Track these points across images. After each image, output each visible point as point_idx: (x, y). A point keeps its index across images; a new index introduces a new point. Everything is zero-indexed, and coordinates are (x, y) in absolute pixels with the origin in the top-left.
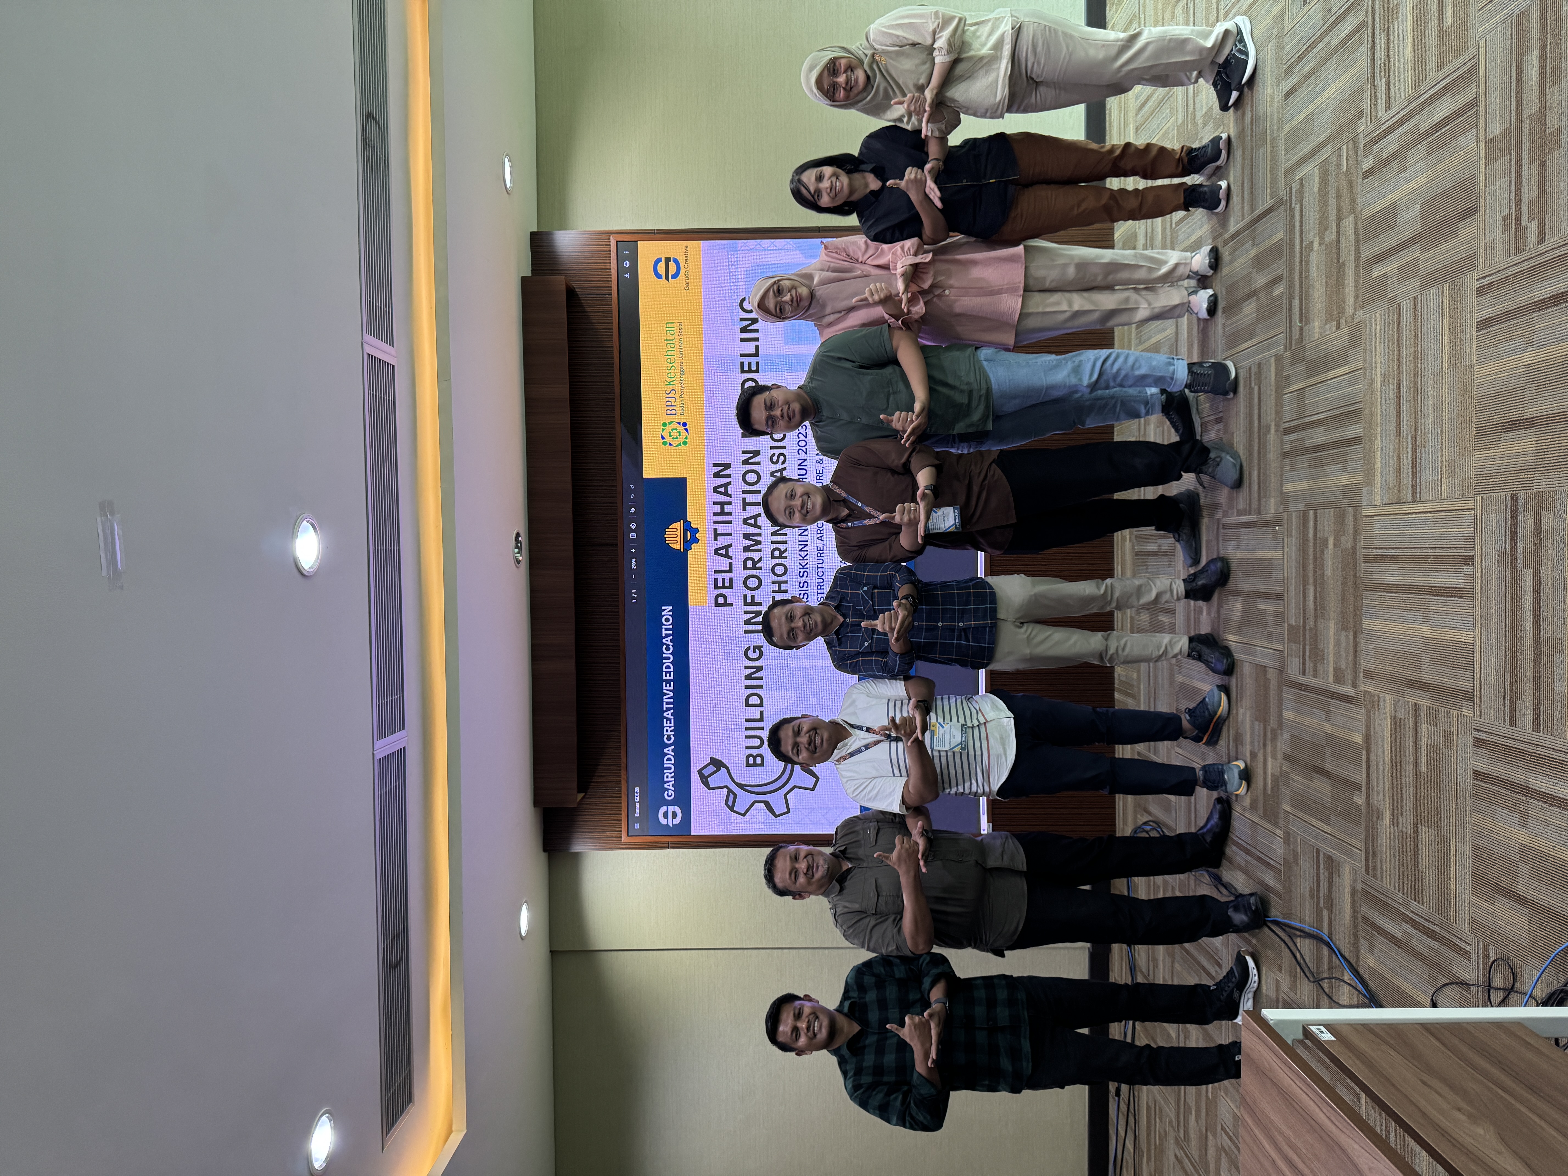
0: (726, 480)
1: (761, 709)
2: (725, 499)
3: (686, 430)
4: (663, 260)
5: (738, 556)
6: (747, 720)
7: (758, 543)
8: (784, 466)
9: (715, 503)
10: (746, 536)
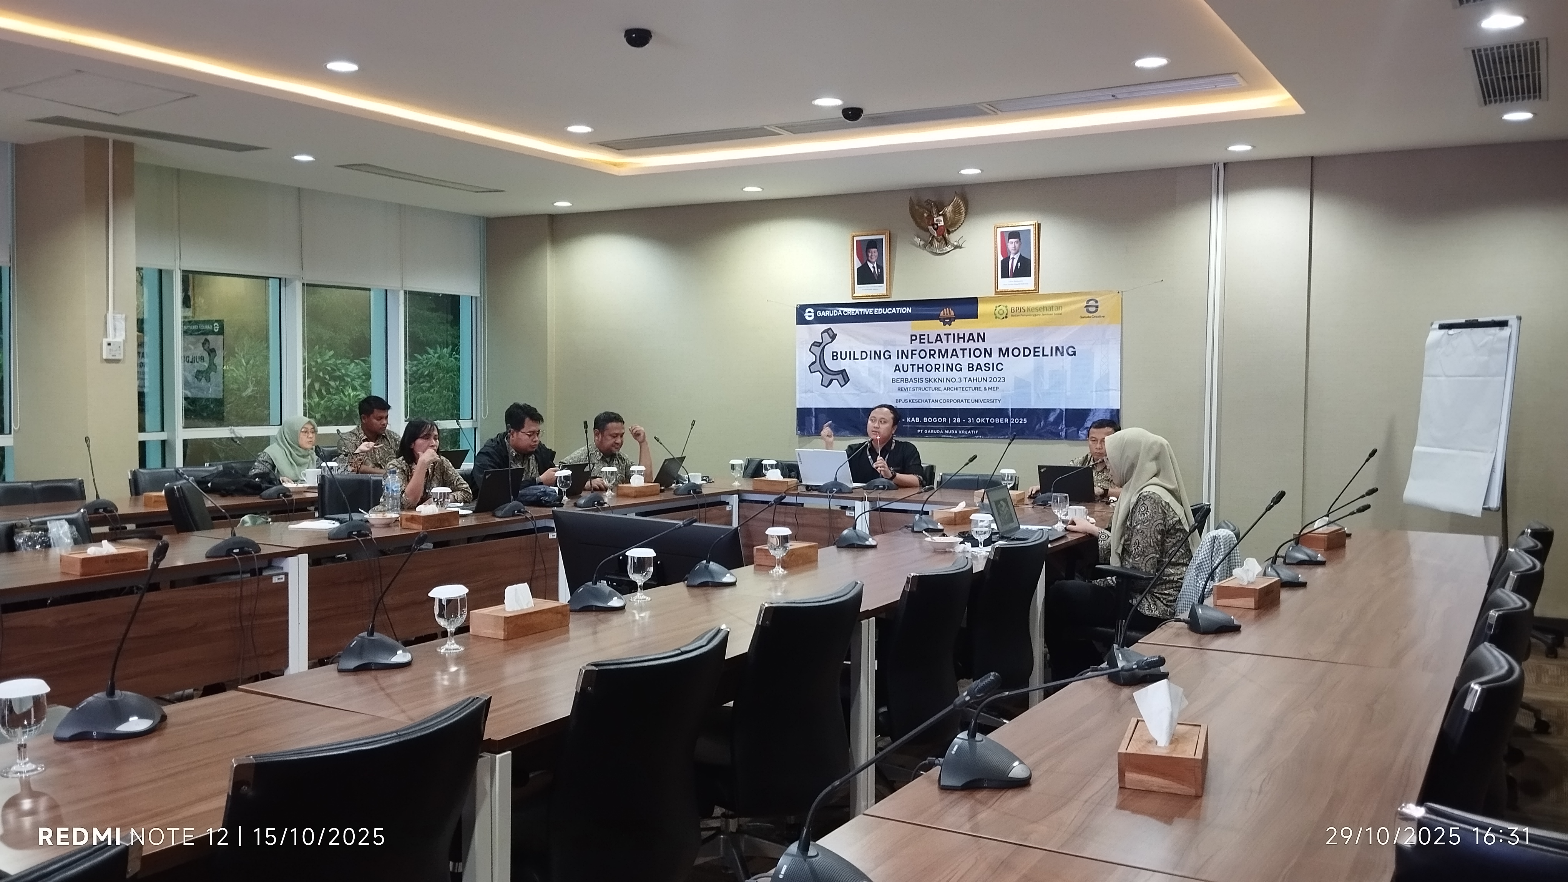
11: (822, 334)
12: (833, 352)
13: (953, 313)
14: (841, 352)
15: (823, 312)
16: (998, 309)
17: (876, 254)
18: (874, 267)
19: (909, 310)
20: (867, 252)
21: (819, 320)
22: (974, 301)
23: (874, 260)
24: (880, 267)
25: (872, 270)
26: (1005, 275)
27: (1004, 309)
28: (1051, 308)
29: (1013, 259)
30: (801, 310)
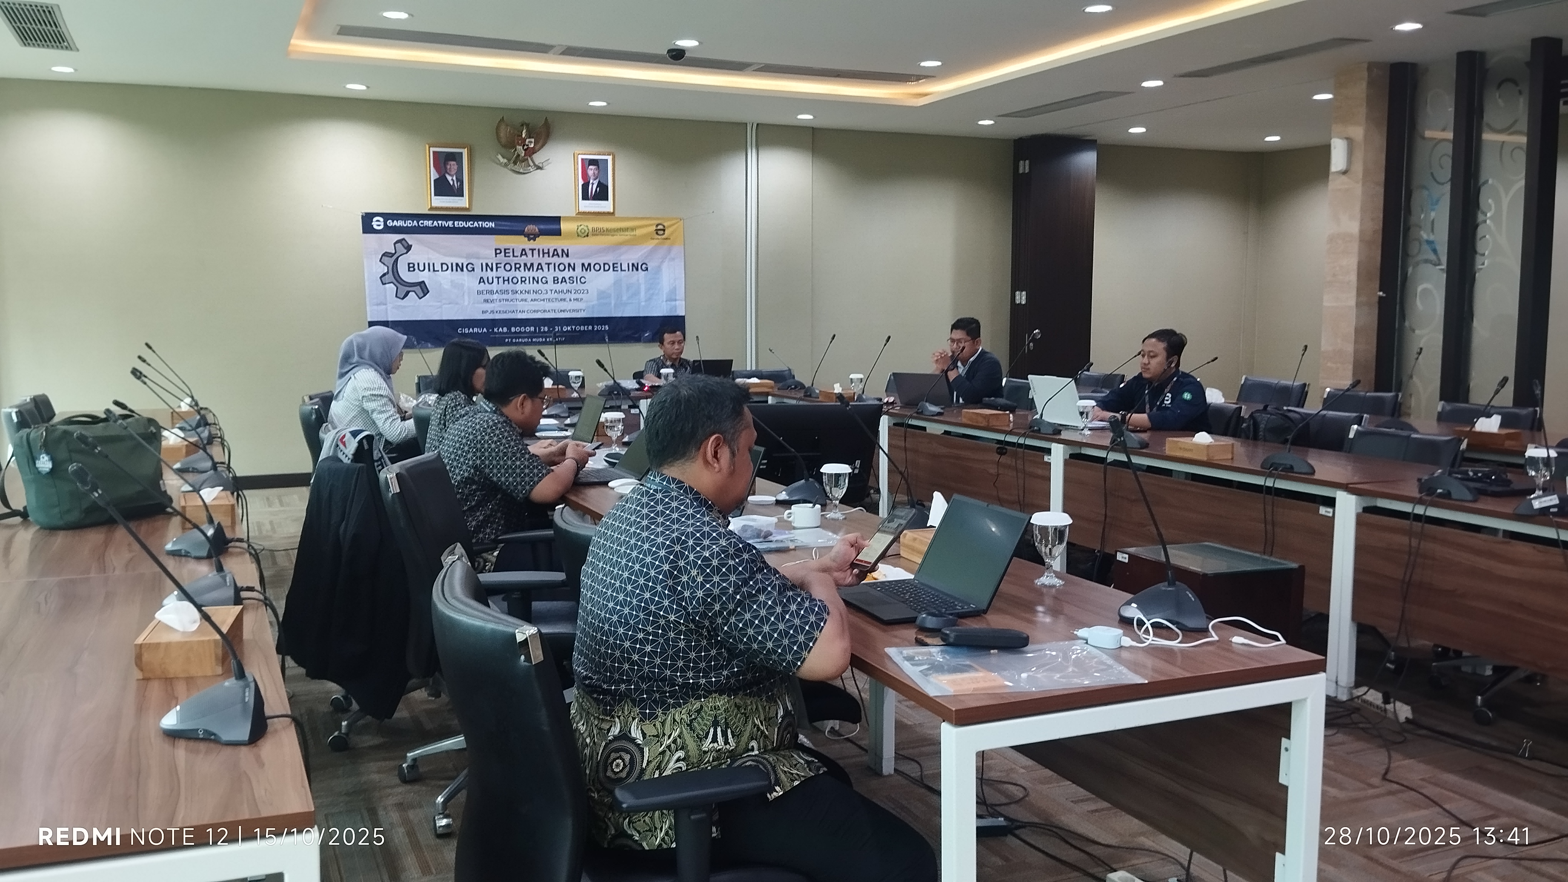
11: (395, 244)
12: (409, 264)
13: (537, 230)
14: (418, 264)
15: (395, 221)
16: (580, 228)
17: (456, 167)
18: (452, 180)
19: (491, 225)
20: (445, 164)
21: (387, 230)
22: (557, 220)
23: (453, 173)
24: (460, 180)
25: (451, 183)
26: (585, 197)
27: (586, 228)
28: (626, 229)
29: (593, 184)
30: (367, 219)
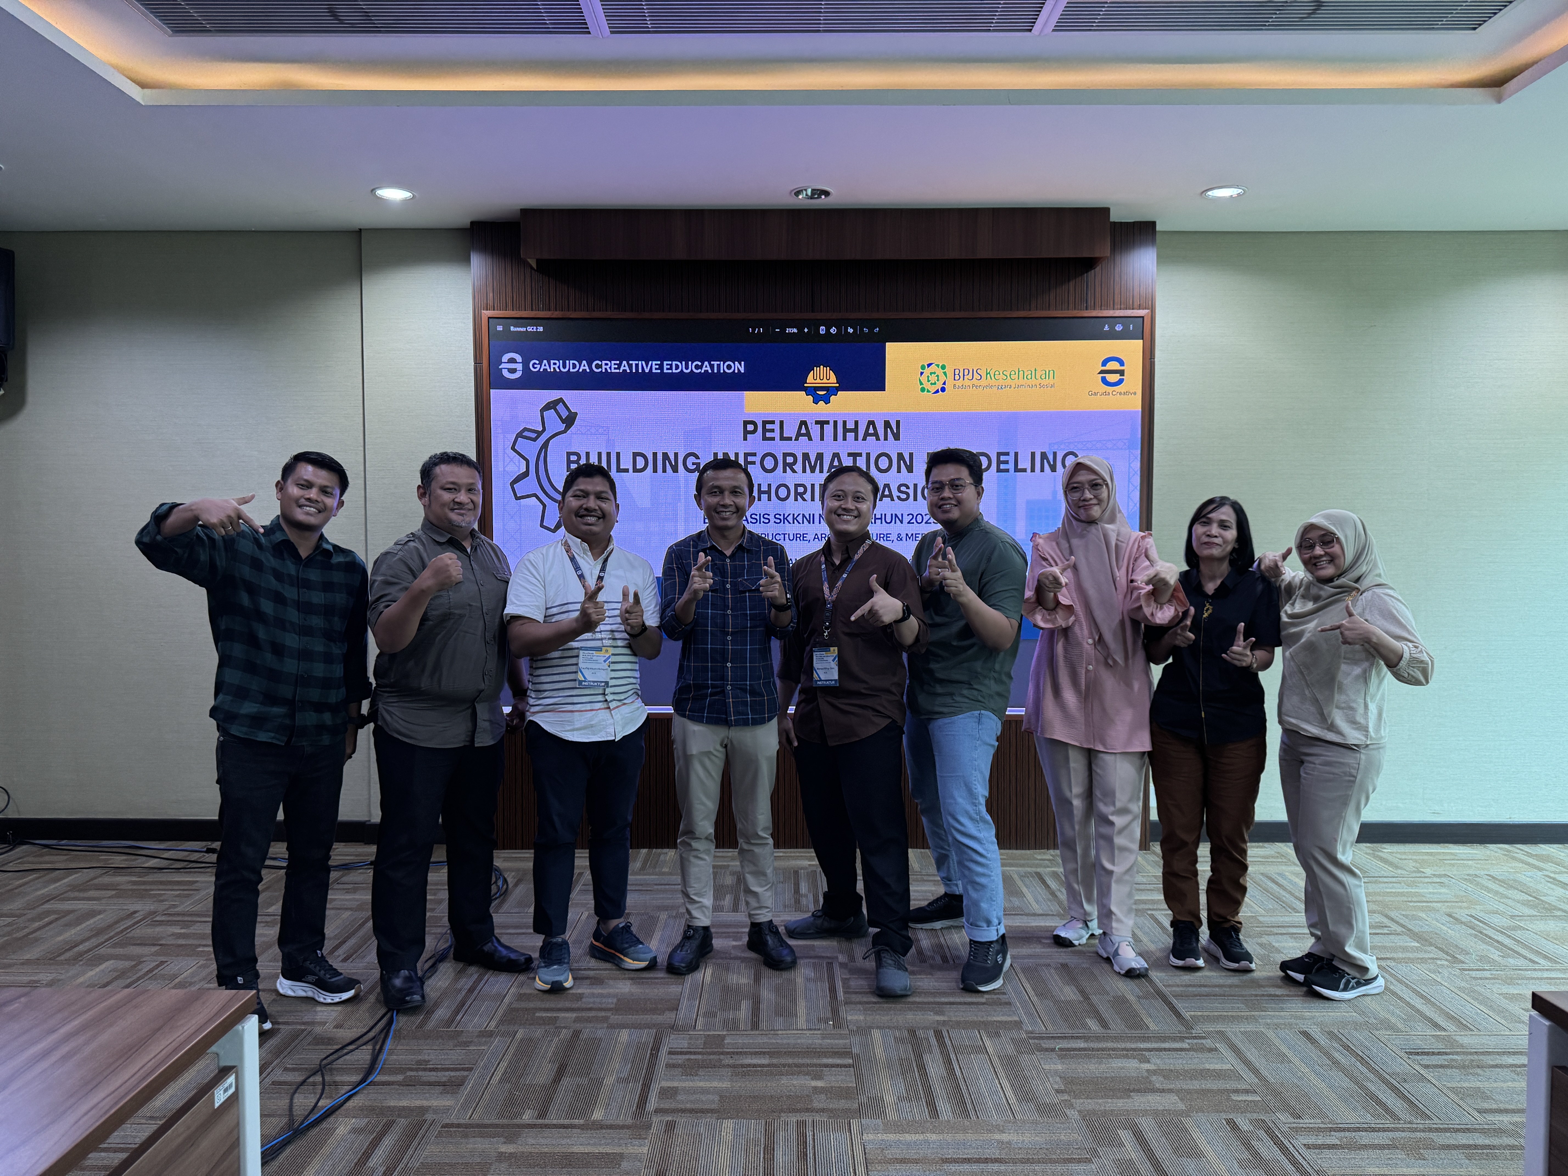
0: (882, 437)
1: (631, 470)
2: (861, 435)
3: (937, 392)
4: (1122, 368)
5: (799, 447)
6: (618, 454)
7: (813, 470)
8: (895, 498)
9: (856, 423)
10: (820, 457)
